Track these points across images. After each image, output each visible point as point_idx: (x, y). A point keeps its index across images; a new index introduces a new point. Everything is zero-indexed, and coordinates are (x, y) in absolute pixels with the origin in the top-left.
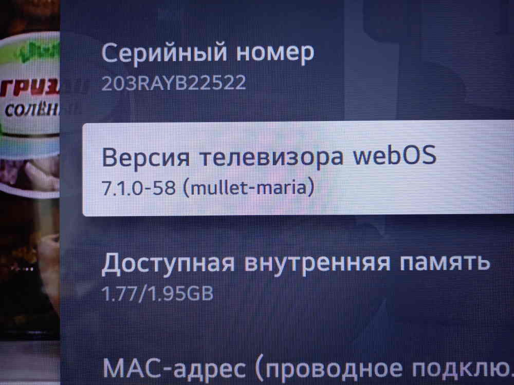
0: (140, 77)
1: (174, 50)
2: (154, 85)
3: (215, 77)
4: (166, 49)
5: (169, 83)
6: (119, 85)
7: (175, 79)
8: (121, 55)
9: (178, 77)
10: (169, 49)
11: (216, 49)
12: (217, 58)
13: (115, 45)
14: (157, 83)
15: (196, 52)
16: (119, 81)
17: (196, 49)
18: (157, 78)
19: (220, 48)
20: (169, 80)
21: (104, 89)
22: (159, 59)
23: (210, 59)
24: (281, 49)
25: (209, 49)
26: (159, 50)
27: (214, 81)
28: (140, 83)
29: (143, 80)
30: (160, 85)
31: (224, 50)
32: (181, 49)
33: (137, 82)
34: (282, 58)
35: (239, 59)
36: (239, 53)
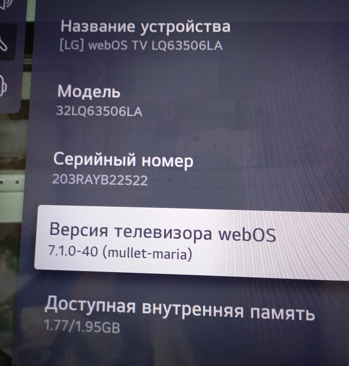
0: (78, 175)
1: (101, 158)
2: (87, 181)
3: (127, 176)
4: (96, 157)
5: (96, 180)
6: (64, 180)
7: (101, 177)
8: (66, 160)
9: (103, 176)
10: (98, 157)
11: (129, 158)
12: (129, 164)
13: (63, 153)
14: (89, 179)
15: (116, 160)
16: (64, 177)
17: (115, 157)
18: (89, 176)
19: (131, 157)
20: (96, 178)
21: (54, 182)
22: (91, 164)
23: (124, 165)
24: (171, 159)
25: (124, 158)
26: (91, 158)
27: (127, 179)
28: (78, 179)
29: (80, 177)
30: (91, 181)
31: (134, 159)
32: (105, 157)
33: (76, 179)
34: (172, 166)
35: (143, 165)
36: (144, 161)
